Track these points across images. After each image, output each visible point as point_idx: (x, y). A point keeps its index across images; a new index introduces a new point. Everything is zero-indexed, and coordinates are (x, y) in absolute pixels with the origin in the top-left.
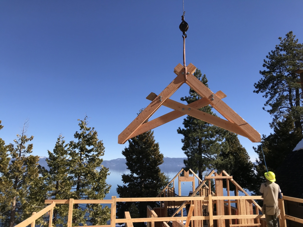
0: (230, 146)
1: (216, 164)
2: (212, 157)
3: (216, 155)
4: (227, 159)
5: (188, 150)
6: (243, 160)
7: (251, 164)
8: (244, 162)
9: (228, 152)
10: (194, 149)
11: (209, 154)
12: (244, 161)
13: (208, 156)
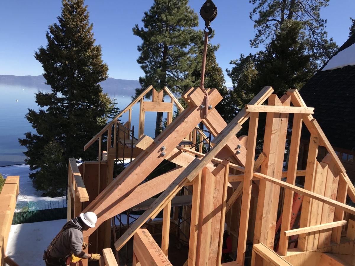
1: (185, 86)
5: (148, 63)
8: (218, 86)
10: (155, 62)
11: (176, 72)
13: (174, 75)
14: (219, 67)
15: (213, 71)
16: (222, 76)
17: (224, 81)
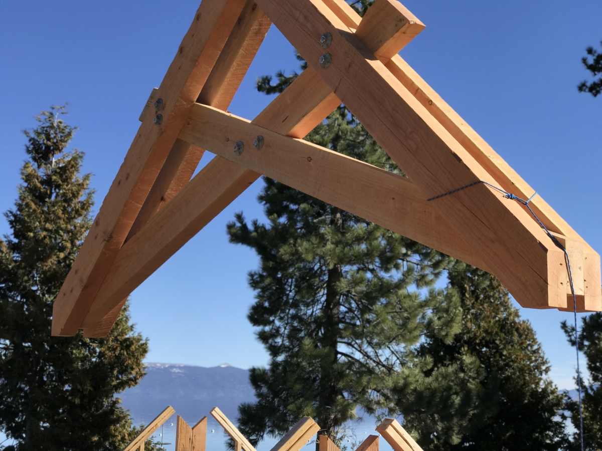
0: (467, 310)
1: (396, 390)
2: (383, 359)
3: (401, 347)
4: (450, 369)
5: (277, 323)
6: (519, 377)
7: (553, 392)
8: (525, 384)
9: (456, 335)
10: (301, 320)
11: (370, 343)
12: (522, 382)
13: (366, 355)
14: (521, 319)
15: (503, 335)
16: (535, 347)
17: (544, 363)
